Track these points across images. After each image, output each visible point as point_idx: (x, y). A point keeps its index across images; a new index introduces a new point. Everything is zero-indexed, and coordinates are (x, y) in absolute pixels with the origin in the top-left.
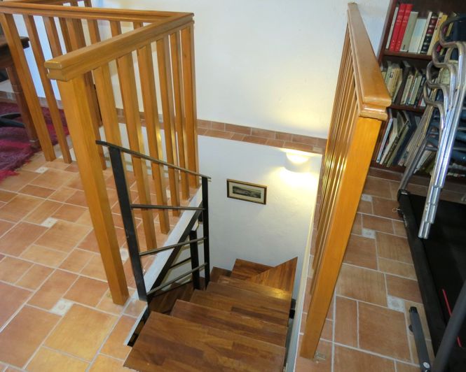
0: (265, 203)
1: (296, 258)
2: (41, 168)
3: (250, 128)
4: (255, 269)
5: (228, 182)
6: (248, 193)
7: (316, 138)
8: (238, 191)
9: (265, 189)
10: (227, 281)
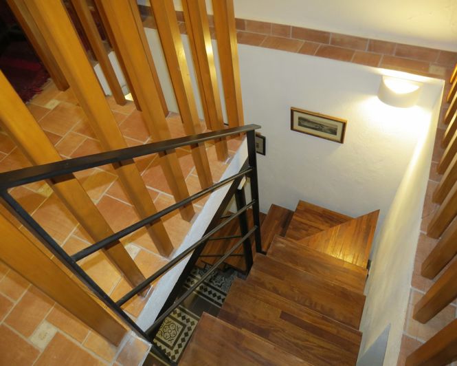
0: (342, 141)
1: (379, 211)
2: (52, 102)
3: (329, 33)
4: (321, 216)
5: (292, 111)
6: (319, 127)
7: (436, 51)
8: (306, 124)
9: (344, 124)
10: (282, 243)
